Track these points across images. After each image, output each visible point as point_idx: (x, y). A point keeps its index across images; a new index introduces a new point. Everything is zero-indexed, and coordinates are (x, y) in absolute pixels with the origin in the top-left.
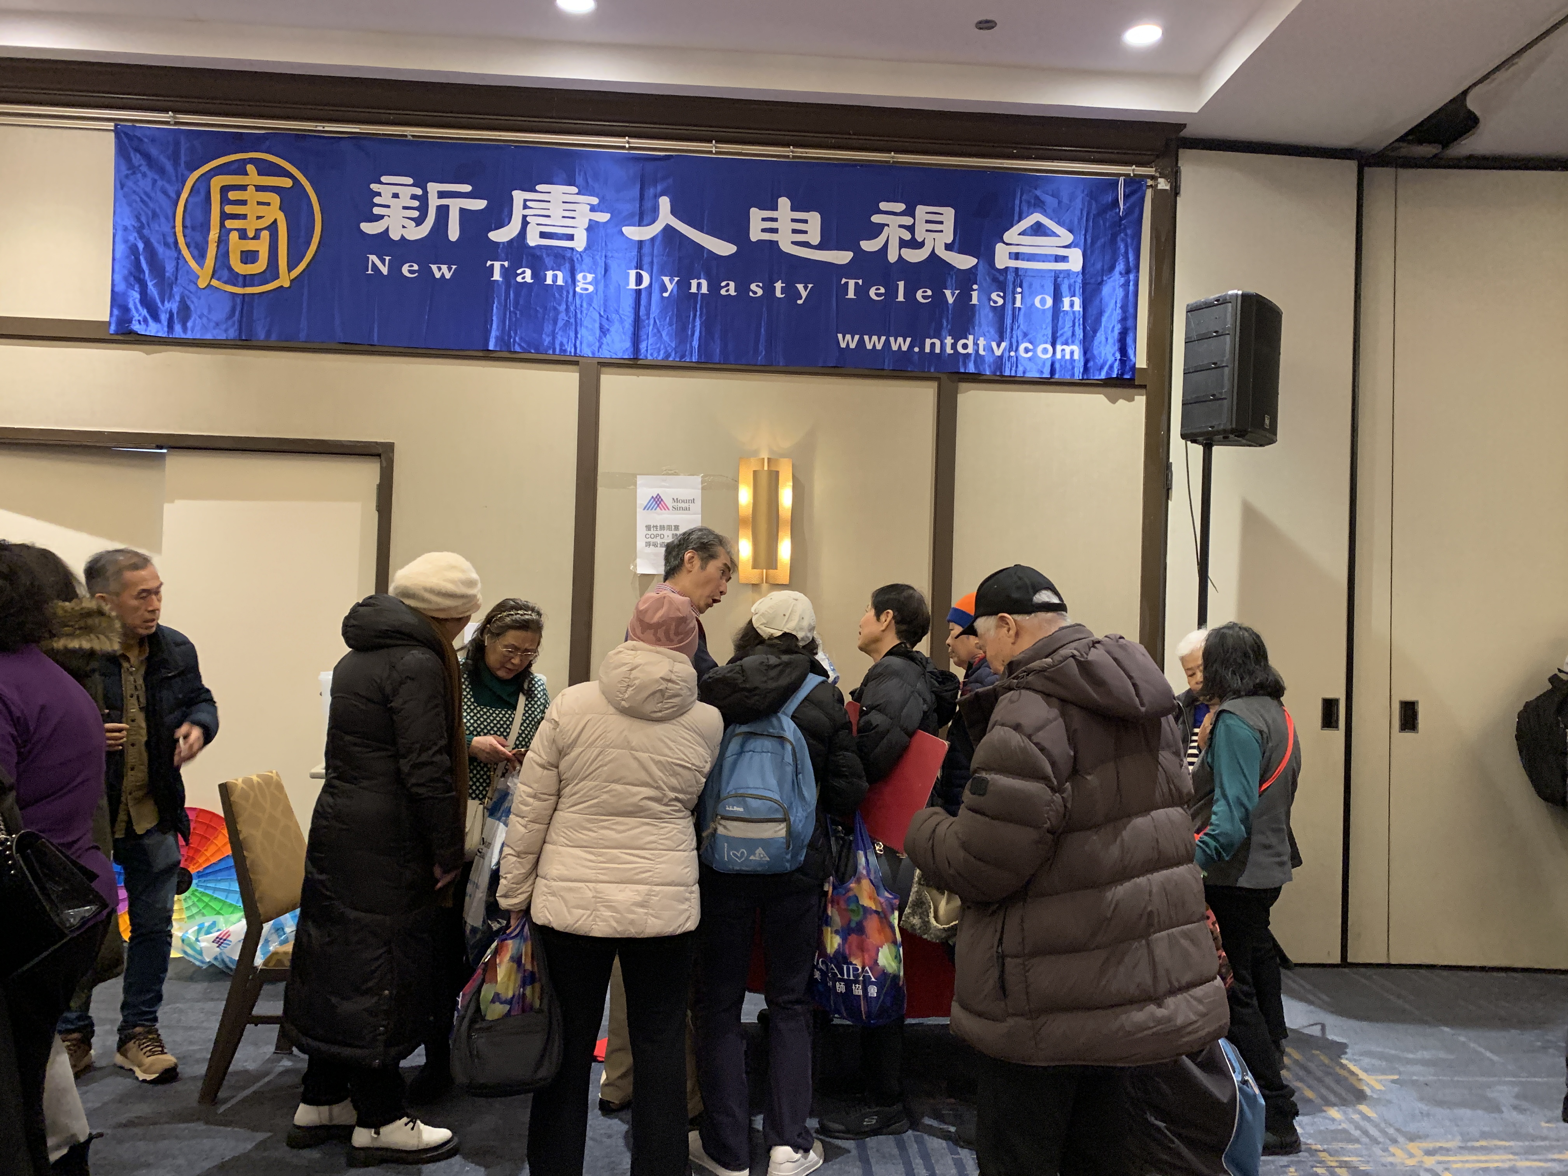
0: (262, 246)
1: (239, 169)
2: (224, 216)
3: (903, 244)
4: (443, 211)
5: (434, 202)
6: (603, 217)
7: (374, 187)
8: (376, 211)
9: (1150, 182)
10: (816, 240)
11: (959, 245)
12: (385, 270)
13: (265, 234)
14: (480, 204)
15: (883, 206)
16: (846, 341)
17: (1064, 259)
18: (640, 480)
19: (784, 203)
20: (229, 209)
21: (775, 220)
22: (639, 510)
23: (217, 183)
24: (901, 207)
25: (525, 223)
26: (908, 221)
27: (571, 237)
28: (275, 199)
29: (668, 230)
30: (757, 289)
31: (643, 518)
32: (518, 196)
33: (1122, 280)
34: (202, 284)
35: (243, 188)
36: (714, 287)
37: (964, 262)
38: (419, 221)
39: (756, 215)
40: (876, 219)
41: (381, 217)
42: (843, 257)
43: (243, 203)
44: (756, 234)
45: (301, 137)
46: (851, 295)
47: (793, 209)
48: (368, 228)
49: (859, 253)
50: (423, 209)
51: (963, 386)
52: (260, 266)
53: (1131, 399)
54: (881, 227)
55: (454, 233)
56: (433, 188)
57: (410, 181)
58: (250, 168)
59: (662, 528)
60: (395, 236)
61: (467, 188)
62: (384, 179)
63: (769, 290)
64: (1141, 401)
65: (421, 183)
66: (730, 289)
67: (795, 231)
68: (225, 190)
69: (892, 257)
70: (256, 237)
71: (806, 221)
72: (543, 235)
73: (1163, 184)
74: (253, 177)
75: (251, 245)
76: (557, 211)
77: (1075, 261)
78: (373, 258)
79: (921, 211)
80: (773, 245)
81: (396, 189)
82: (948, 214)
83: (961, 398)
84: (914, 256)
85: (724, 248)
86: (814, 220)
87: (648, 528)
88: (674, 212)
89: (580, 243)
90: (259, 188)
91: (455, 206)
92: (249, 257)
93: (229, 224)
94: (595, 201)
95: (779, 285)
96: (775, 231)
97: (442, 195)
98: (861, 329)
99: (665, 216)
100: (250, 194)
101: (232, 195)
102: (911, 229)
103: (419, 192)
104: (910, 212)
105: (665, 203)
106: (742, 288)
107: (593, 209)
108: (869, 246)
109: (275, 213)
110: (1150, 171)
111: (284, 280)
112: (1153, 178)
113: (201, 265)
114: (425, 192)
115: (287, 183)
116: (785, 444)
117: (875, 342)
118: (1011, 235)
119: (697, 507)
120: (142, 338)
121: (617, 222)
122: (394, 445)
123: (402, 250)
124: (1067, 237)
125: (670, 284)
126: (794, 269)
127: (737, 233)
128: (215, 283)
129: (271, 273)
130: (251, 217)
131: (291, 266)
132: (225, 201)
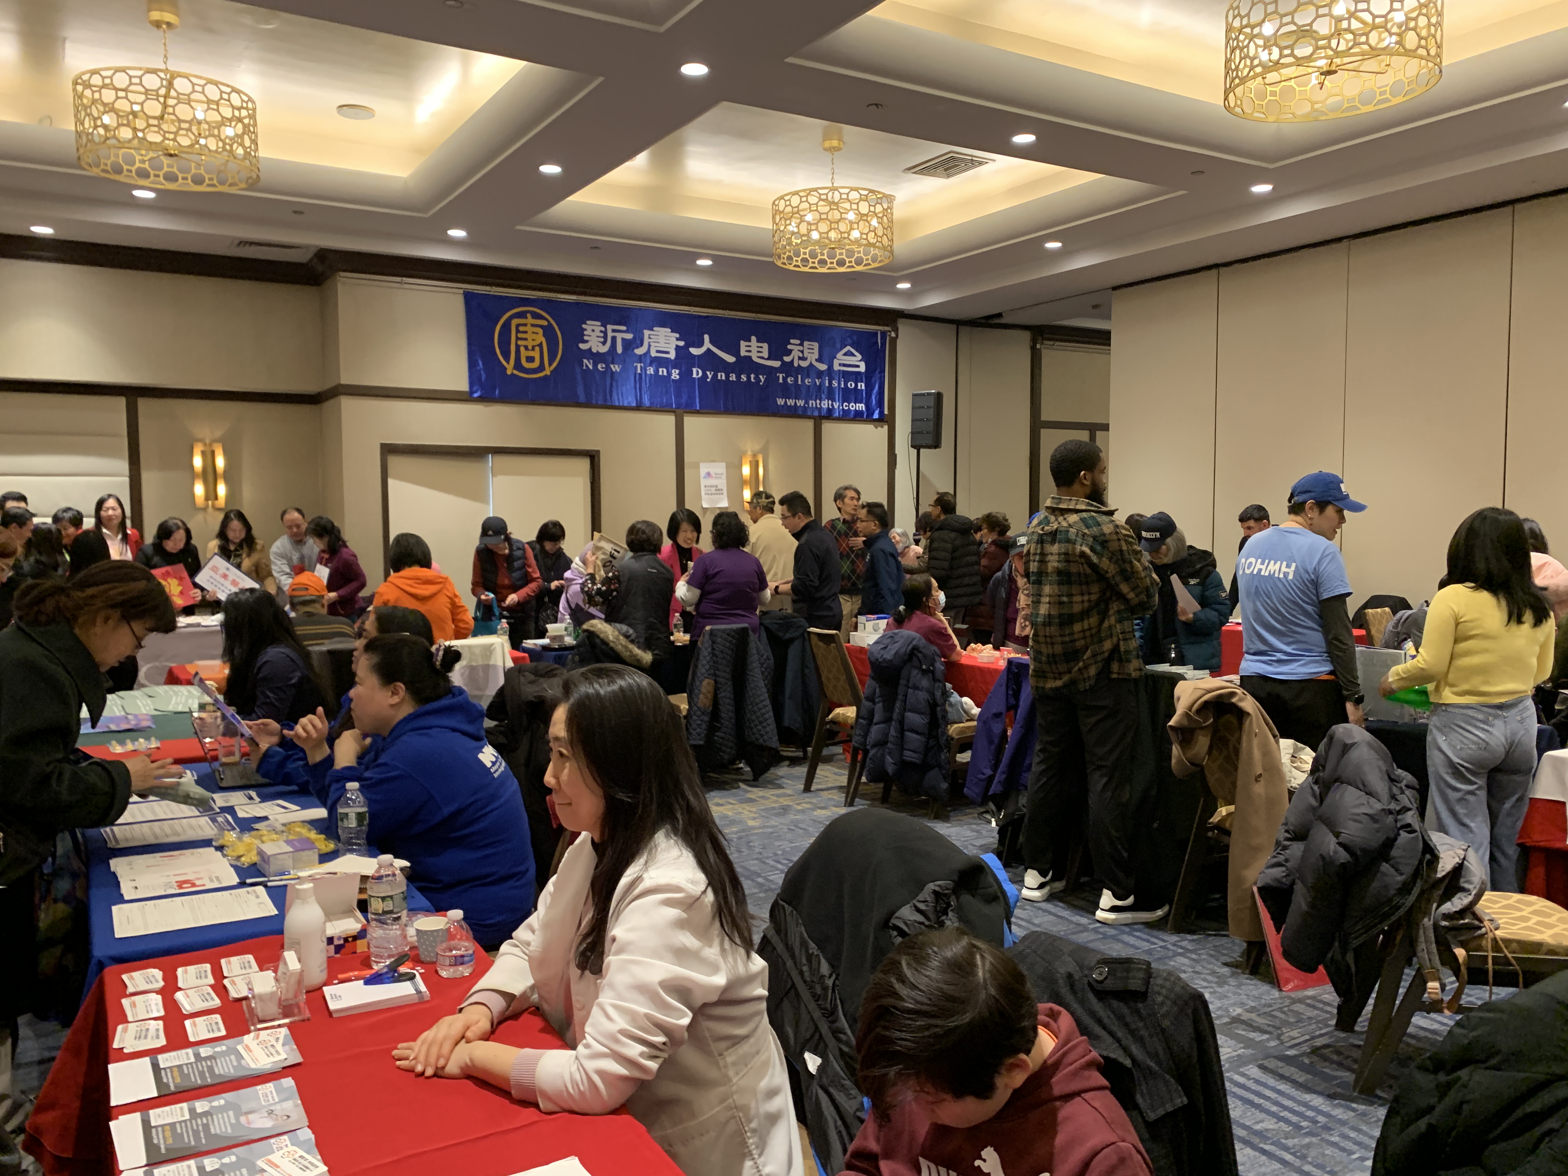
0: (536, 354)
1: (522, 315)
2: (518, 339)
3: (800, 358)
4: (614, 339)
5: (610, 334)
6: (682, 343)
7: (584, 326)
8: (586, 338)
9: (889, 333)
10: (766, 356)
11: (819, 360)
12: (591, 367)
13: (537, 349)
14: (629, 336)
15: (792, 341)
16: (780, 402)
17: (858, 366)
18: (701, 465)
19: (753, 338)
20: (520, 335)
21: (750, 346)
22: (701, 478)
23: (515, 322)
24: (798, 342)
25: (650, 346)
26: (801, 348)
27: (668, 353)
28: (540, 331)
29: (709, 350)
30: (744, 378)
31: (704, 482)
32: (646, 333)
33: (879, 376)
34: (509, 372)
35: (525, 325)
36: (727, 377)
37: (823, 367)
38: (604, 343)
39: (743, 344)
40: (789, 347)
41: (587, 342)
42: (776, 364)
43: (526, 332)
44: (743, 353)
45: (550, 301)
46: (781, 381)
47: (758, 341)
48: (582, 346)
49: (783, 362)
50: (605, 337)
51: (823, 421)
52: (536, 365)
53: (882, 427)
54: (790, 351)
55: (619, 350)
56: (610, 327)
57: (599, 324)
58: (529, 315)
59: (711, 486)
60: (594, 351)
61: (624, 328)
62: (588, 322)
63: (749, 378)
64: (886, 427)
65: (604, 325)
66: (733, 377)
67: (758, 352)
68: (518, 326)
69: (796, 365)
70: (533, 349)
71: (762, 347)
72: (658, 352)
73: (893, 335)
74: (530, 320)
75: (531, 354)
76: (662, 340)
77: (862, 368)
78: (585, 361)
79: (806, 343)
80: (750, 357)
81: (593, 328)
82: (816, 345)
83: (823, 426)
84: (804, 364)
85: (731, 359)
86: (765, 346)
87: (705, 486)
88: (711, 342)
89: (672, 355)
90: (533, 325)
91: (619, 336)
92: (530, 359)
93: (520, 343)
94: (677, 335)
95: (752, 376)
96: (750, 351)
97: (614, 331)
98: (787, 396)
99: (707, 344)
100: (528, 328)
101: (521, 329)
102: (802, 352)
103: (603, 329)
104: (801, 344)
105: (706, 337)
106: (738, 377)
107: (678, 339)
108: (787, 359)
109: (541, 338)
110: (889, 328)
111: (547, 372)
112: (890, 331)
113: (508, 362)
114: (606, 329)
115: (545, 323)
116: (757, 447)
117: (791, 402)
118: (840, 355)
119: (724, 476)
120: (482, 399)
121: (687, 346)
122: (598, 452)
123: (597, 357)
124: (859, 357)
125: (710, 375)
126: (758, 369)
127: (735, 352)
128: (516, 372)
129: (541, 368)
130: (530, 339)
131: (550, 365)
132: (518, 331)
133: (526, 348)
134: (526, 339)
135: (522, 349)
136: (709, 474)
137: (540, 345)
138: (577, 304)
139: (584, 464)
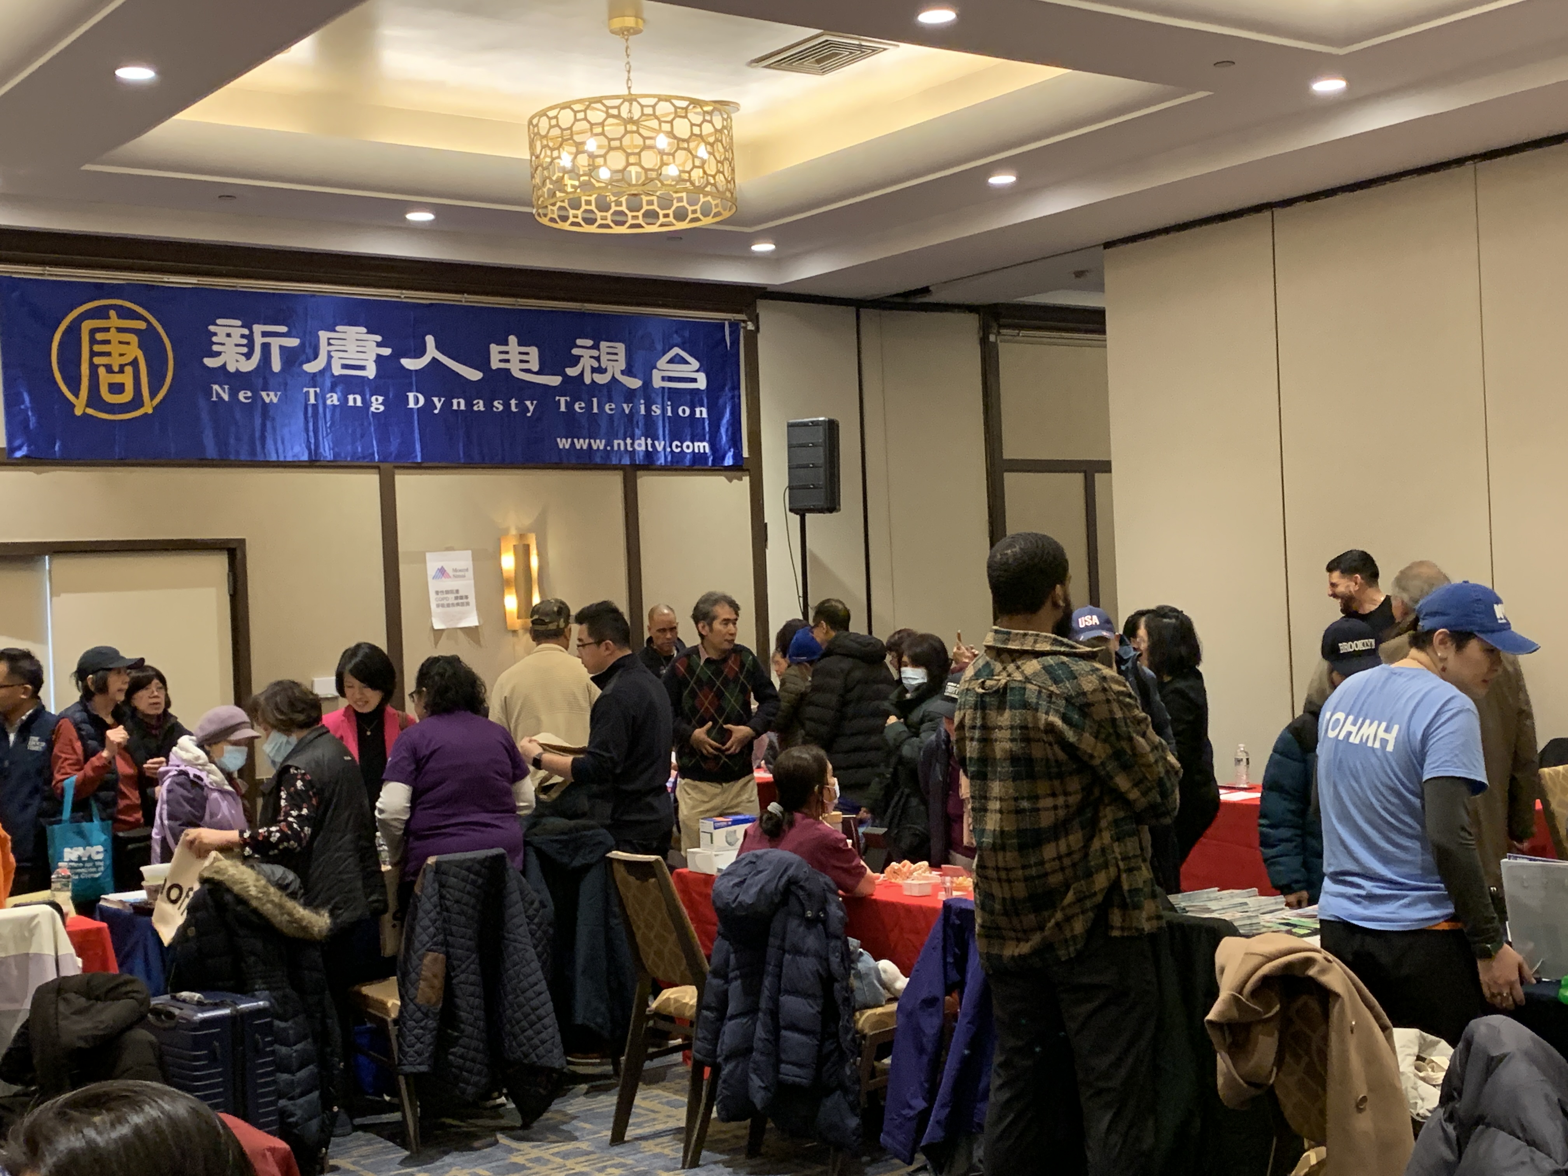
0: (127, 379)
1: (101, 313)
2: (93, 354)
3: (594, 370)
4: (266, 347)
5: (259, 340)
6: (386, 352)
7: (212, 328)
8: (215, 348)
9: (743, 325)
10: (536, 368)
11: (629, 372)
12: (226, 397)
13: (129, 370)
14: (293, 342)
15: (579, 342)
16: (564, 443)
17: (694, 380)
18: (428, 556)
19: (512, 339)
20: (97, 348)
21: (507, 353)
22: (430, 579)
23: (87, 326)
24: (590, 343)
25: (330, 357)
26: (595, 353)
27: (362, 368)
28: (133, 339)
29: (434, 361)
30: (498, 406)
31: (434, 585)
32: (323, 335)
33: (730, 395)
34: (78, 412)
35: (107, 330)
36: (470, 405)
37: (634, 383)
38: (248, 356)
39: (494, 349)
40: (575, 351)
41: (218, 354)
42: (554, 381)
43: (108, 342)
44: (495, 364)
45: (149, 287)
46: (563, 408)
47: (520, 344)
48: (209, 362)
49: (567, 379)
50: (251, 346)
51: (639, 473)
52: (127, 396)
53: (740, 479)
54: (578, 358)
55: (276, 365)
56: (258, 329)
57: (239, 323)
58: (112, 313)
59: (447, 592)
60: (231, 368)
61: (283, 329)
62: (219, 321)
63: (507, 406)
64: (746, 479)
65: (247, 325)
66: (479, 405)
67: (521, 361)
68: (93, 332)
69: (588, 381)
70: (121, 371)
71: (527, 354)
72: (345, 367)
73: (750, 326)
74: (114, 321)
75: (117, 379)
76: (352, 347)
77: (702, 383)
78: (216, 387)
79: (603, 345)
80: (508, 371)
81: (229, 330)
82: (621, 348)
83: (639, 481)
84: (601, 379)
85: (473, 375)
86: (534, 351)
87: (437, 593)
88: (437, 347)
89: (371, 372)
90: (120, 330)
91: (276, 344)
92: (116, 388)
93: (97, 360)
94: (379, 338)
95: (513, 402)
96: (508, 361)
97: (265, 334)
98: (572, 434)
99: (432, 351)
100: (112, 335)
101: (99, 336)
102: (598, 359)
103: (246, 332)
104: (596, 347)
105: (430, 340)
106: (489, 405)
107: (379, 345)
108: (572, 372)
109: (134, 351)
110: (743, 317)
111: (148, 408)
112: (744, 321)
113: (77, 396)
114: (251, 332)
115: (142, 325)
116: (527, 521)
117: (581, 444)
118: (662, 363)
119: (470, 574)
120: (33, 461)
121: (397, 355)
122: (242, 542)
123: (238, 380)
124: (695, 364)
125: (438, 403)
126: (523, 389)
127: (482, 363)
128: (90, 411)
129: (137, 402)
130: (115, 354)
131: (153, 395)
132: (93, 341)
133: (109, 369)
134: (109, 354)
135: (102, 371)
136: (442, 572)
137: (134, 363)
138: (196, 291)
139: (219, 564)
